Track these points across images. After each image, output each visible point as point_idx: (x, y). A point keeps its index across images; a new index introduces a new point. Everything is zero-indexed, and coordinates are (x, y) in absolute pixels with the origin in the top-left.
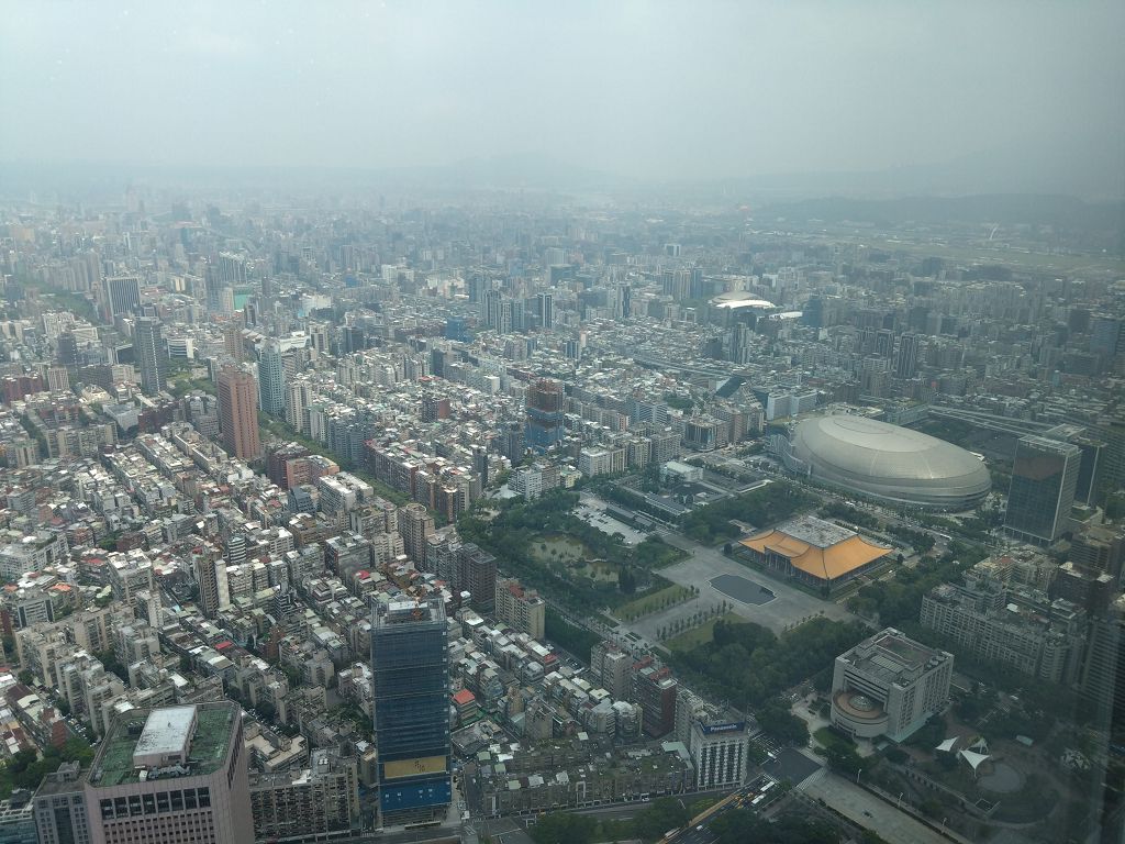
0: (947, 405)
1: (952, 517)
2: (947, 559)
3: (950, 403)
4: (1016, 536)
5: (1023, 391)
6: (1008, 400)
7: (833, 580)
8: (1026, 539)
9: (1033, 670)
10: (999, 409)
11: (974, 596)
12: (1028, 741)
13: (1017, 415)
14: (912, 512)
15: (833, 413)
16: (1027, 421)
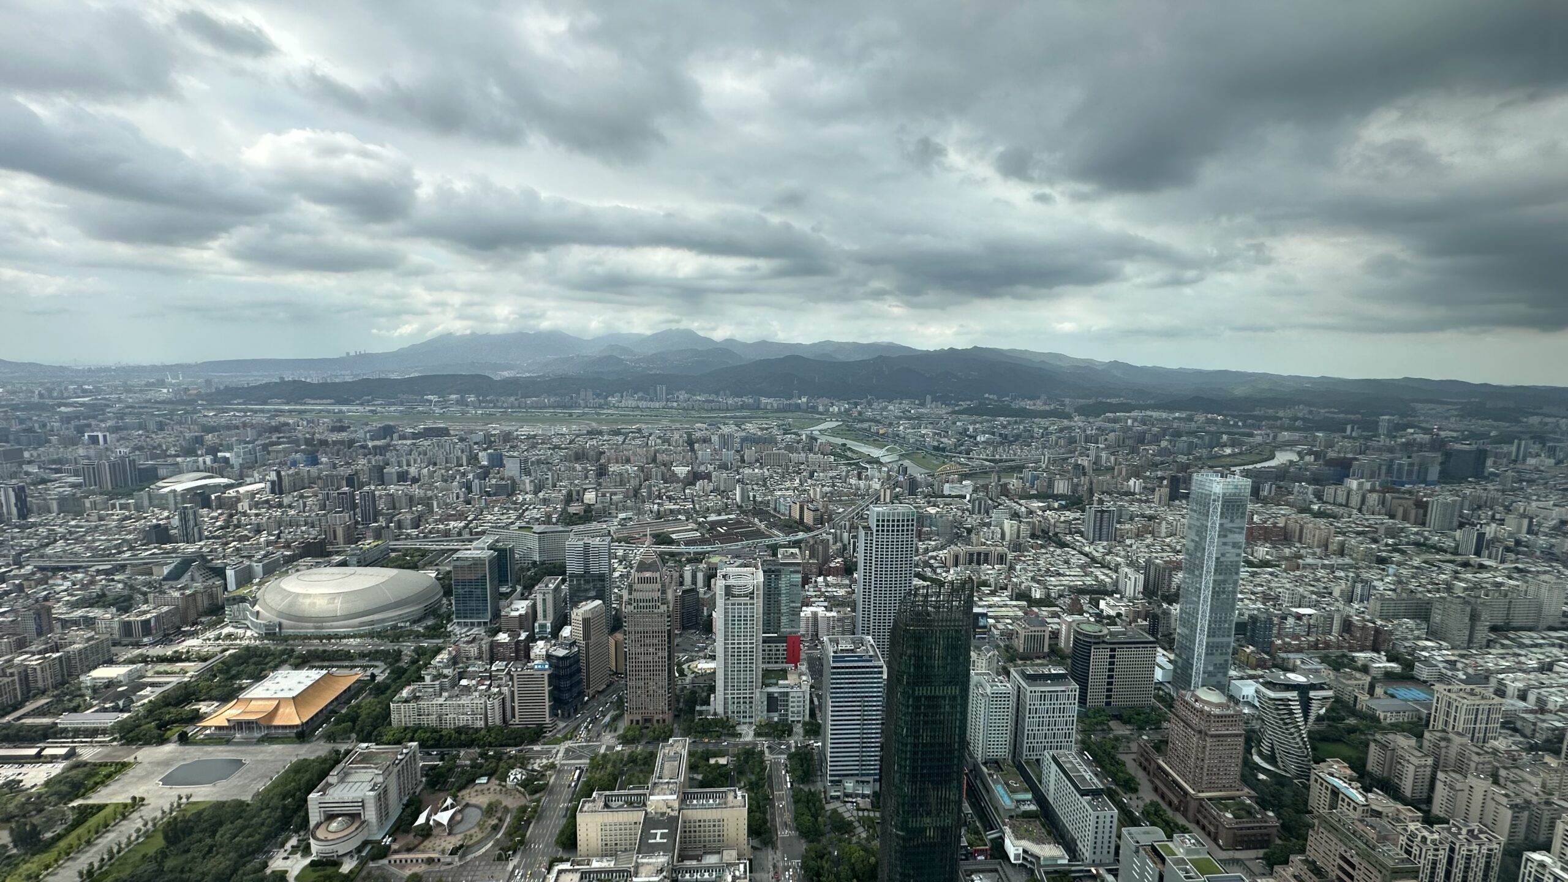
0: (406, 539)
1: (415, 628)
2: (414, 662)
3: (408, 537)
4: (466, 624)
5: (461, 516)
6: (452, 524)
7: (307, 722)
8: (473, 624)
9: (482, 723)
10: (447, 533)
11: (433, 686)
12: (484, 780)
13: (460, 534)
14: (380, 635)
15: (298, 570)
16: (468, 536)
